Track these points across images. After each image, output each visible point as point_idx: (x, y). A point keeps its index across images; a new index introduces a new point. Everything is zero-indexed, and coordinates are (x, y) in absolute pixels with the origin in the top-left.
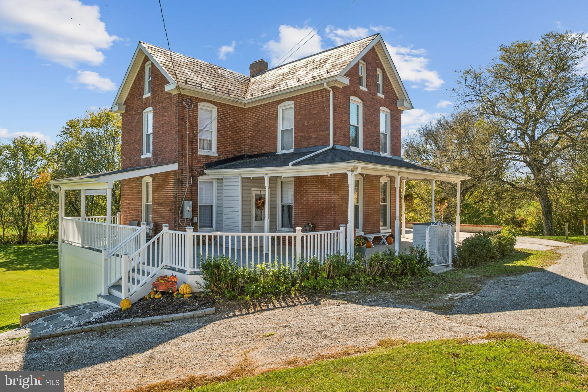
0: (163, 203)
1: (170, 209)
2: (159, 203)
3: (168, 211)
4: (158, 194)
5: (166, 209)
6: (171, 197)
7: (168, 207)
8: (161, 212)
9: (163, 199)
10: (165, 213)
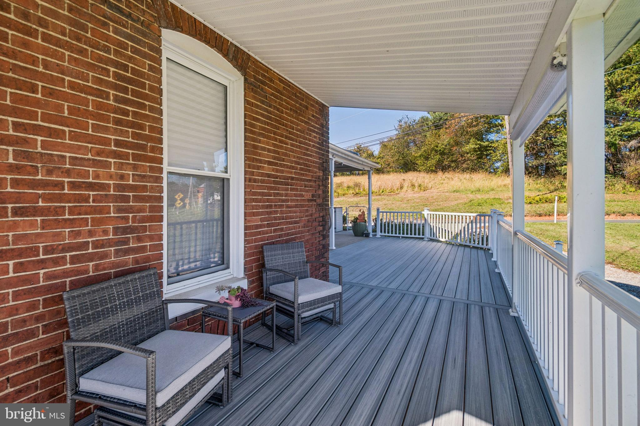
0: (292, 178)
1: (313, 196)
2: (277, 177)
3: (309, 200)
4: (274, 145)
5: (302, 196)
6: (315, 167)
7: (307, 191)
8: (288, 207)
9: (293, 168)
10: (302, 206)
